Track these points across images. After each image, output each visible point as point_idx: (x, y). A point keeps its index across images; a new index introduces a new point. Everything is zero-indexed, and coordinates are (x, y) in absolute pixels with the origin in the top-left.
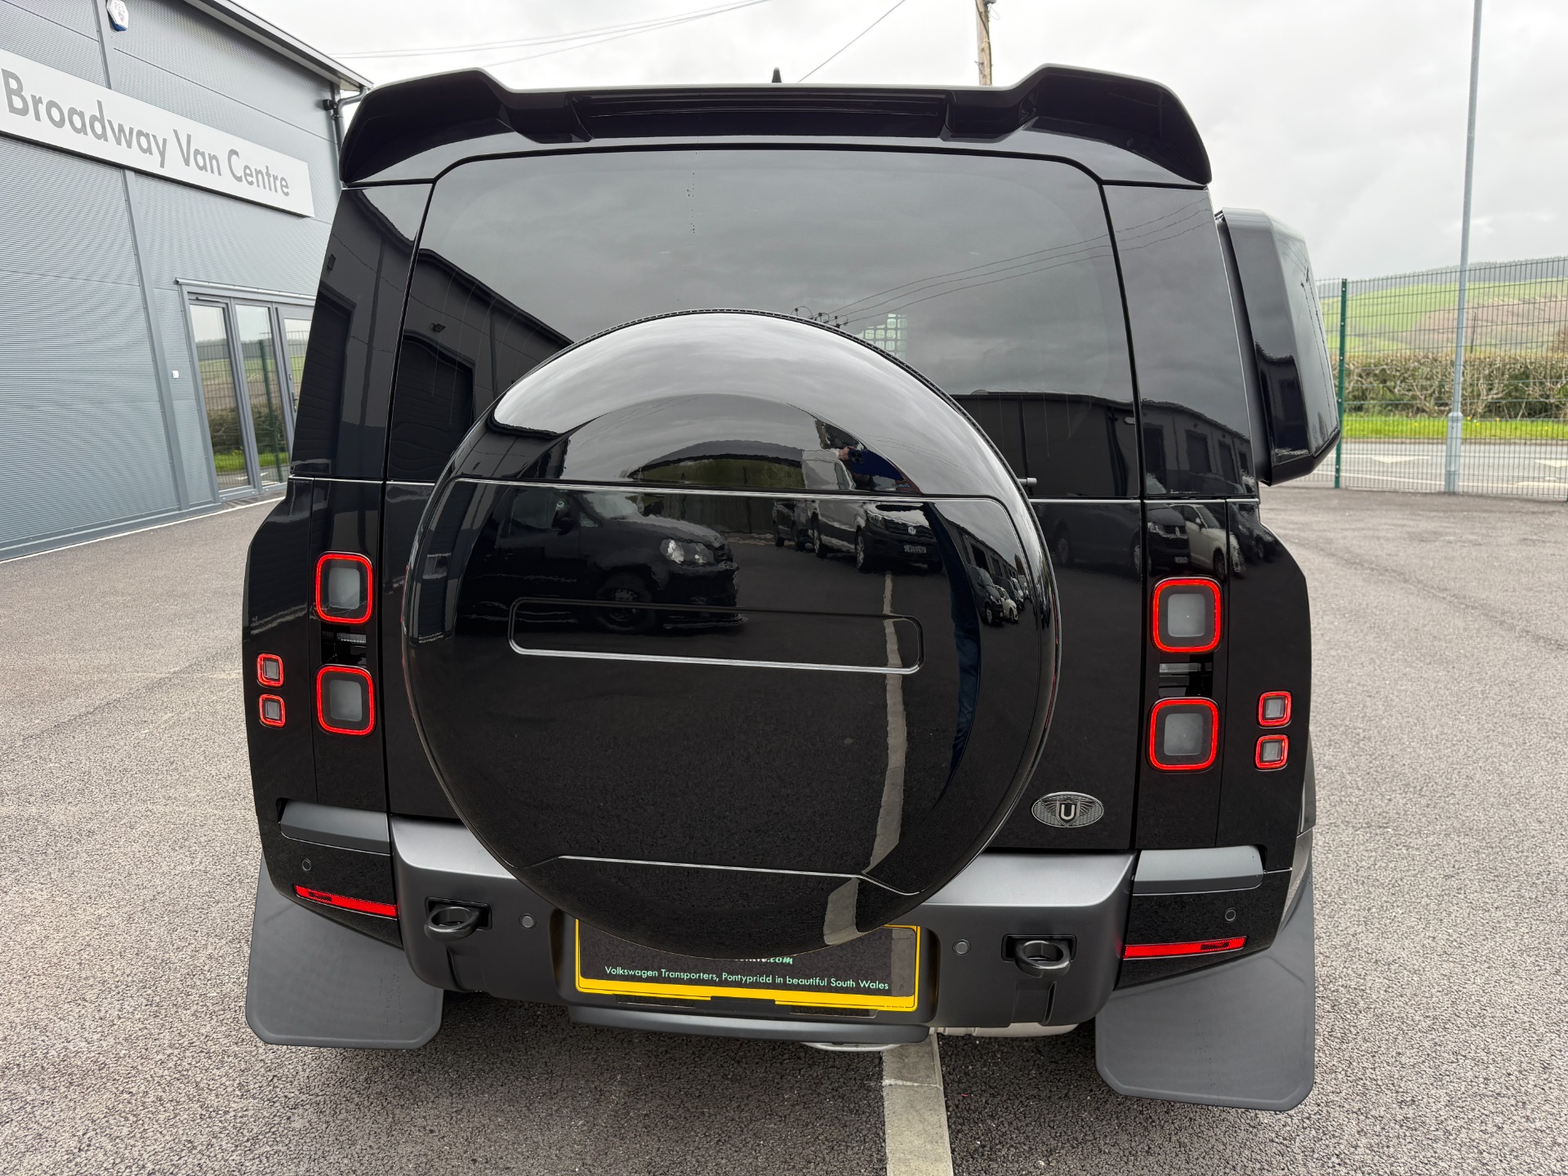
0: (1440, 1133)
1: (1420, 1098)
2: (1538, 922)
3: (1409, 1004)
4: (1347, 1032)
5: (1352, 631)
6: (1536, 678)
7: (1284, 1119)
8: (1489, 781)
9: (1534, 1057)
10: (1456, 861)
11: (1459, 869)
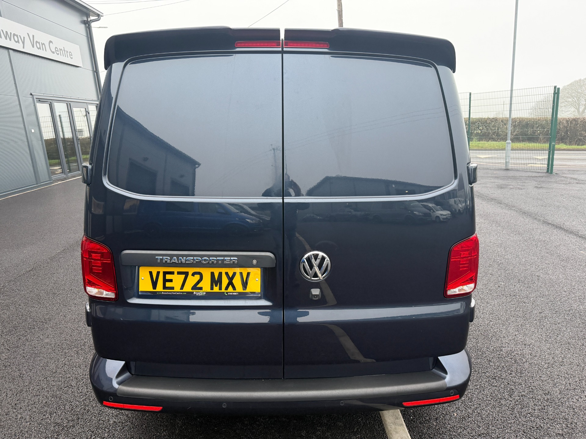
0: (560, 403)
1: (550, 392)
2: (573, 328)
3: (539, 359)
4: (522, 370)
5: (487, 223)
6: (551, 239)
7: (509, 402)
8: (545, 277)
9: (583, 375)
10: (542, 307)
11: (543, 310)
